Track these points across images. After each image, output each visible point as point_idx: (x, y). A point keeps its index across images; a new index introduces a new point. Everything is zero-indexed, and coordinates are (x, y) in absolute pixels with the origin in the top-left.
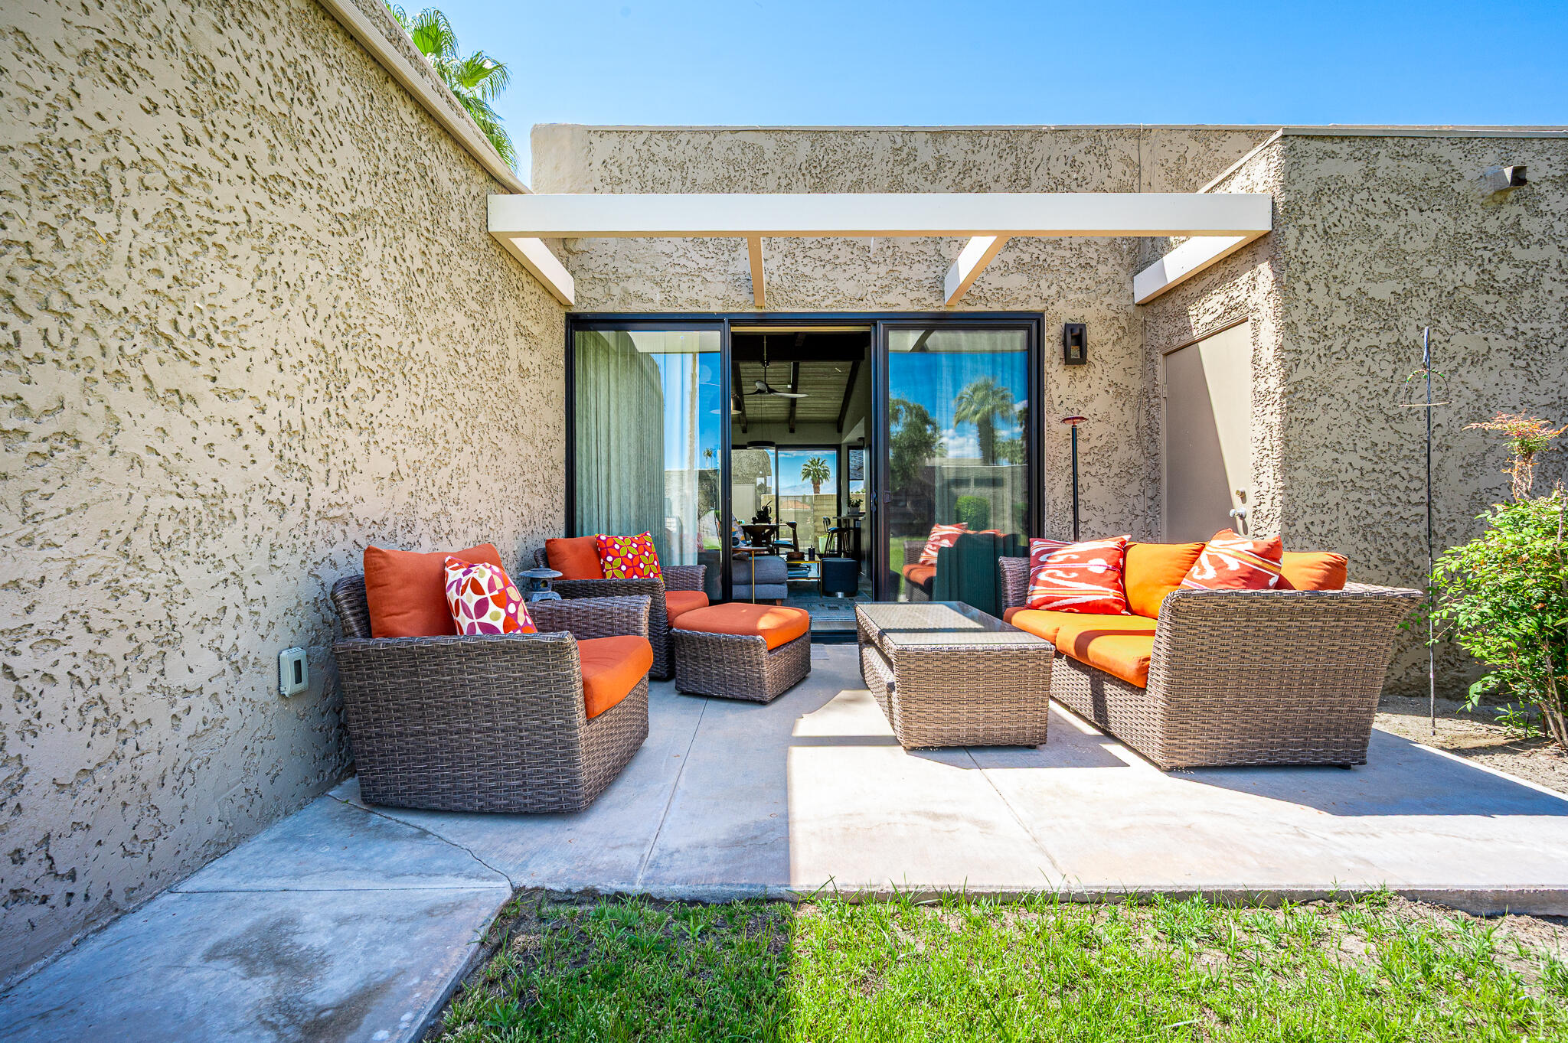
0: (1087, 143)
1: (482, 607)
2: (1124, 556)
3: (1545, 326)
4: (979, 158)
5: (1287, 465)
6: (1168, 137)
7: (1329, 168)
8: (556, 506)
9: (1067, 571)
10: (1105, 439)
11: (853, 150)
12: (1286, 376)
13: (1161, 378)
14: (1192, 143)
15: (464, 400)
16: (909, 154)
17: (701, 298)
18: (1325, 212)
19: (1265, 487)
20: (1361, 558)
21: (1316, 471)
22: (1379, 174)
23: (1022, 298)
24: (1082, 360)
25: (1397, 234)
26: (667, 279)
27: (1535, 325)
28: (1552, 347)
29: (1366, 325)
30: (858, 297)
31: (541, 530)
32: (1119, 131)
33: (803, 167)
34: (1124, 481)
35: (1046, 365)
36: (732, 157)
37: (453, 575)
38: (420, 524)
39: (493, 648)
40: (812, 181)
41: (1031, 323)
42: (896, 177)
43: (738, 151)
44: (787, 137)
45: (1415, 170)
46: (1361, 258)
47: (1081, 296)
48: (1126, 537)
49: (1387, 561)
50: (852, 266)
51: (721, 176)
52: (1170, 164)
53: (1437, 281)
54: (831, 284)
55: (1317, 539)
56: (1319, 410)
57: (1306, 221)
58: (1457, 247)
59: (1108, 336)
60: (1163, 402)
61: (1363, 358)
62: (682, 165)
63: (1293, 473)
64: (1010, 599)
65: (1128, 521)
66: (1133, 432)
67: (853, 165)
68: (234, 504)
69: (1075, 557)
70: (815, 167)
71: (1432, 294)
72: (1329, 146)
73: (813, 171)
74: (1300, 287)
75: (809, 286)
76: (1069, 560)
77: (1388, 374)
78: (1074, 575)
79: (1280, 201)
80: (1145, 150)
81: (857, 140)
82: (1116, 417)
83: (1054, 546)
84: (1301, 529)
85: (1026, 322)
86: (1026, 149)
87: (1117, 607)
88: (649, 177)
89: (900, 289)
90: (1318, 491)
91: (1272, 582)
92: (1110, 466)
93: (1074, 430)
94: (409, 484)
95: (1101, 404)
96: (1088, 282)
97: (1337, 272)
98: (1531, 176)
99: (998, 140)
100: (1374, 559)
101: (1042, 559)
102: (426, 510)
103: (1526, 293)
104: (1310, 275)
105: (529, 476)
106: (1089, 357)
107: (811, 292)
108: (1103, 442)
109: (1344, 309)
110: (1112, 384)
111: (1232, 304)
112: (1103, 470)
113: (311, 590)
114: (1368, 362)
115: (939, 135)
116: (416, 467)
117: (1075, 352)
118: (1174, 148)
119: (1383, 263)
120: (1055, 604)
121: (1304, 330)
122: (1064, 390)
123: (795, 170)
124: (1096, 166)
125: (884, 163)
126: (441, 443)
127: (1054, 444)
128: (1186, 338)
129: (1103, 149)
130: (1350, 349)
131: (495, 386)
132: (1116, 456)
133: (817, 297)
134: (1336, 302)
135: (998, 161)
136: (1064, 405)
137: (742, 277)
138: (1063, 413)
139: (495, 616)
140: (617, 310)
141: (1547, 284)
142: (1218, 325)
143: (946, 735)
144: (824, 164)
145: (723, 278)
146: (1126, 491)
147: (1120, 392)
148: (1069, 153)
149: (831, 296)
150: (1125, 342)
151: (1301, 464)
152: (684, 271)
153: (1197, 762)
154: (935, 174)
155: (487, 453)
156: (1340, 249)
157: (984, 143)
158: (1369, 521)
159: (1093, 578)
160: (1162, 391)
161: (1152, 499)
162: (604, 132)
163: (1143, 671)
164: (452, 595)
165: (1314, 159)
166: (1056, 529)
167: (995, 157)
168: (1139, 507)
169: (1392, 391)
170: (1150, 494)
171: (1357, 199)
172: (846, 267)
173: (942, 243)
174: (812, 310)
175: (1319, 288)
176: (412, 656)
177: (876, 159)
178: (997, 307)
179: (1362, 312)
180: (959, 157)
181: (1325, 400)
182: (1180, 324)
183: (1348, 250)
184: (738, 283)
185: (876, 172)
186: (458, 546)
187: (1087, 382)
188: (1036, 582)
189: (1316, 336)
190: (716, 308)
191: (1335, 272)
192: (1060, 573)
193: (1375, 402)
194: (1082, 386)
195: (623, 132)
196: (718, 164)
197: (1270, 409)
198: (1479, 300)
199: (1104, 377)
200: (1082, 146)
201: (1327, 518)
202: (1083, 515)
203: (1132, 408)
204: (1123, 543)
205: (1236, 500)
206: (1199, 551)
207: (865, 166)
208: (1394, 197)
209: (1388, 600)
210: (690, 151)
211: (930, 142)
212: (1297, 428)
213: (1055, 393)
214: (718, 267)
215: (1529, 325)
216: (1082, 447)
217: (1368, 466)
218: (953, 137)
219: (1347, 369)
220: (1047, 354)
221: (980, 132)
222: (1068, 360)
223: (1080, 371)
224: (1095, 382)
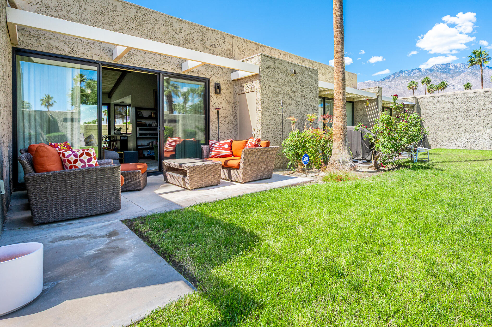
0: (220, 35)
2: (232, 143)
4: (192, 31)
5: (262, 124)
6: (239, 40)
7: (268, 63)
9: (219, 148)
11: (152, 17)
12: (262, 105)
13: (237, 100)
14: (243, 43)
16: (170, 24)
17: (89, 53)
18: (268, 72)
19: (258, 128)
20: (274, 142)
21: (267, 125)
22: (276, 66)
23: (204, 73)
24: (219, 93)
25: (279, 79)
26: (71, 43)
29: (274, 96)
30: (153, 65)
33: (133, 17)
34: (229, 125)
35: (210, 93)
36: (103, 5)
40: (137, 23)
41: (206, 81)
42: (167, 30)
43: (106, 4)
44: (127, 5)
45: (281, 67)
46: (273, 82)
47: (219, 76)
48: (232, 139)
49: (278, 143)
50: (151, 54)
51: (98, 11)
52: (239, 47)
53: (285, 89)
54: (143, 58)
55: (267, 139)
56: (267, 112)
57: (265, 73)
58: (287, 82)
59: (225, 87)
60: (238, 106)
63: (263, 125)
64: (205, 156)
65: (230, 135)
66: (231, 113)
67: (152, 22)
69: (221, 144)
70: (138, 19)
71: (284, 91)
72: (268, 59)
73: (137, 20)
74: (264, 86)
75: (135, 58)
76: (219, 145)
77: (277, 106)
78: (221, 149)
79: (261, 68)
80: (234, 41)
81: (153, 14)
82: (228, 109)
83: (216, 142)
84: (264, 137)
85: (205, 81)
86: (205, 33)
87: (231, 155)
89: (168, 64)
90: (267, 129)
91: (259, 146)
92: (226, 121)
93: (218, 112)
95: (224, 105)
96: (220, 72)
97: (270, 85)
98: (297, 72)
99: (197, 28)
100: (276, 143)
101: (213, 145)
103: (297, 93)
104: (266, 84)
106: (221, 93)
107: (136, 60)
108: (224, 115)
109: (271, 92)
110: (227, 100)
111: (252, 87)
112: (224, 122)
114: (275, 103)
115: (180, 21)
117: (218, 90)
118: (240, 43)
119: (277, 84)
120: (217, 156)
121: (265, 96)
122: (215, 100)
123: (130, 17)
124: (223, 42)
125: (163, 25)
127: (212, 115)
128: (243, 91)
129: (224, 38)
130: (272, 100)
132: (227, 119)
133: (138, 62)
134: (270, 90)
135: (197, 34)
136: (215, 104)
137: (108, 49)
138: (215, 107)
140: (44, 51)
141: (299, 92)
142: (250, 91)
143: (199, 185)
144: (141, 18)
145: (99, 48)
146: (230, 128)
147: (228, 102)
148: (216, 37)
149: (143, 62)
150: (229, 89)
151: (264, 123)
152: (80, 42)
153: (248, 181)
154: (179, 32)
157: (193, 27)
158: (275, 135)
159: (225, 149)
160: (238, 103)
161: (236, 130)
163: (239, 165)
165: (266, 61)
166: (213, 138)
167: (196, 32)
168: (233, 132)
170: (235, 128)
171: (273, 70)
172: (149, 54)
174: (136, 66)
175: (267, 87)
177: (160, 22)
178: (197, 75)
179: (274, 93)
180: (186, 30)
181: (268, 110)
182: (242, 88)
183: (271, 80)
184: (105, 51)
185: (160, 26)
188: (212, 151)
190: (96, 58)
191: (269, 85)
192: (218, 149)
194: (219, 100)
197: (259, 111)
198: (290, 93)
199: (225, 98)
201: (268, 134)
202: (220, 134)
203: (231, 106)
204: (231, 141)
205: (253, 130)
206: (247, 142)
207: (156, 23)
208: (278, 71)
209: (275, 148)
211: (177, 22)
212: (264, 116)
213: (213, 101)
214: (96, 44)
215: (297, 99)
216: (220, 116)
217: (275, 124)
218: (184, 23)
219: (271, 104)
220: (211, 90)
221: (192, 24)
222: (216, 93)
223: (219, 96)
224: (222, 99)
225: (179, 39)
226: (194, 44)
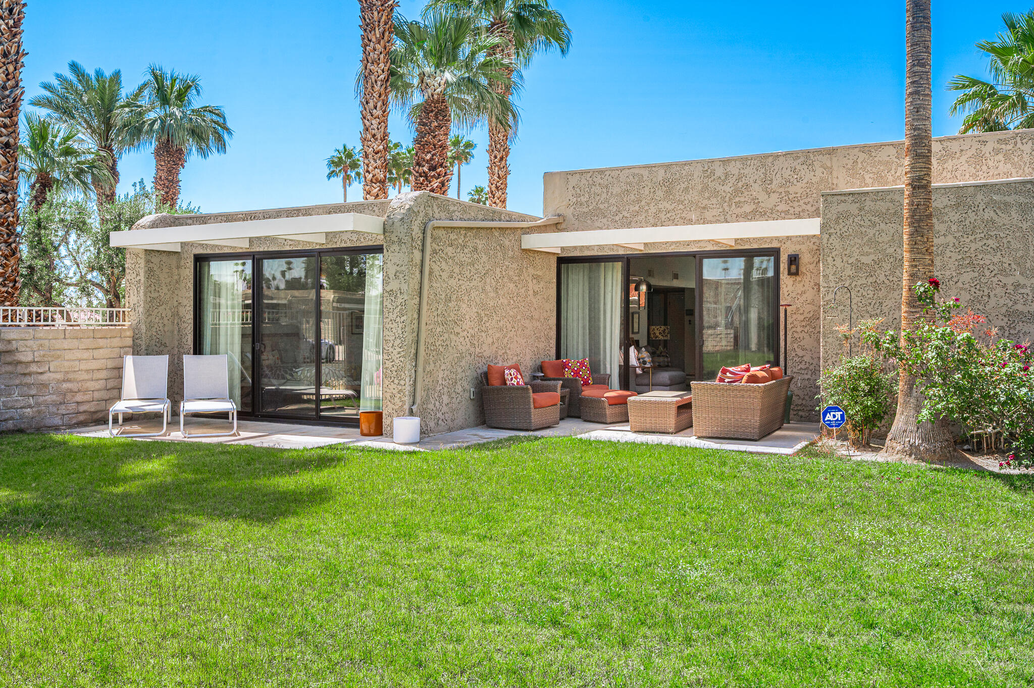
0: (802, 159)
1: (512, 379)
3: (948, 273)
4: (746, 171)
6: (847, 152)
7: (842, 207)
8: (551, 345)
10: (812, 313)
11: (684, 173)
14: (861, 154)
15: (512, 313)
16: (711, 173)
18: (841, 226)
22: (866, 208)
23: (768, 241)
24: (796, 273)
25: (874, 234)
27: (943, 272)
28: (951, 282)
29: (860, 275)
31: (543, 357)
32: (820, 152)
33: (661, 183)
35: (781, 275)
36: (628, 180)
37: (507, 372)
38: (499, 357)
39: (514, 388)
40: (667, 188)
41: (775, 253)
42: (705, 184)
43: (631, 177)
44: (653, 169)
45: (882, 206)
46: (858, 246)
47: (799, 239)
51: (624, 190)
52: (849, 166)
53: (894, 254)
57: (832, 231)
59: (814, 259)
61: (859, 289)
62: (607, 187)
63: (826, 340)
67: (684, 180)
68: (464, 355)
72: (843, 198)
73: (666, 184)
74: (830, 259)
77: (871, 296)
79: (821, 222)
80: (834, 160)
81: (686, 168)
82: (818, 302)
85: (773, 253)
86: (770, 165)
88: (592, 192)
94: (496, 345)
95: (810, 295)
97: (847, 252)
99: (756, 161)
102: (500, 352)
104: (834, 254)
105: (538, 335)
106: (801, 271)
108: (811, 315)
109: (850, 268)
110: (816, 285)
112: (811, 330)
113: (475, 375)
114: (862, 291)
115: (725, 162)
116: (498, 339)
117: (794, 268)
118: (851, 157)
119: (868, 248)
121: (831, 278)
122: (790, 288)
123: (657, 184)
124: (807, 171)
125: (699, 178)
126: (505, 330)
129: (811, 161)
130: (853, 285)
131: (523, 304)
132: (818, 322)
134: (846, 265)
135: (756, 172)
139: (515, 382)
140: (579, 255)
141: (948, 254)
144: (670, 180)
148: (792, 165)
149: (674, 245)
154: (724, 181)
155: (520, 329)
156: (848, 242)
157: (748, 163)
162: (573, 173)
164: (506, 376)
165: (836, 204)
166: (787, 361)
167: (754, 170)
169: (873, 303)
171: (856, 220)
173: (728, 215)
174: (665, 251)
175: (838, 260)
176: (498, 390)
177: (695, 176)
178: (756, 247)
179: (858, 269)
180: (736, 172)
183: (852, 243)
185: (695, 182)
186: (510, 363)
187: (802, 283)
189: (837, 280)
190: (622, 251)
191: (845, 252)
193: (865, 308)
194: (800, 286)
195: (582, 173)
196: (622, 184)
199: (812, 281)
200: (799, 161)
202: (801, 353)
207: (690, 180)
208: (873, 218)
210: (610, 179)
211: (721, 167)
215: (939, 272)
216: (801, 318)
218: (733, 162)
219: (852, 294)
220: (781, 269)
221: (746, 159)
222: (790, 273)
223: (798, 278)
224: (807, 285)
225: (724, 191)
226: (750, 193)
